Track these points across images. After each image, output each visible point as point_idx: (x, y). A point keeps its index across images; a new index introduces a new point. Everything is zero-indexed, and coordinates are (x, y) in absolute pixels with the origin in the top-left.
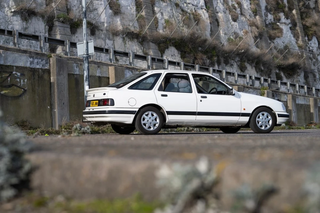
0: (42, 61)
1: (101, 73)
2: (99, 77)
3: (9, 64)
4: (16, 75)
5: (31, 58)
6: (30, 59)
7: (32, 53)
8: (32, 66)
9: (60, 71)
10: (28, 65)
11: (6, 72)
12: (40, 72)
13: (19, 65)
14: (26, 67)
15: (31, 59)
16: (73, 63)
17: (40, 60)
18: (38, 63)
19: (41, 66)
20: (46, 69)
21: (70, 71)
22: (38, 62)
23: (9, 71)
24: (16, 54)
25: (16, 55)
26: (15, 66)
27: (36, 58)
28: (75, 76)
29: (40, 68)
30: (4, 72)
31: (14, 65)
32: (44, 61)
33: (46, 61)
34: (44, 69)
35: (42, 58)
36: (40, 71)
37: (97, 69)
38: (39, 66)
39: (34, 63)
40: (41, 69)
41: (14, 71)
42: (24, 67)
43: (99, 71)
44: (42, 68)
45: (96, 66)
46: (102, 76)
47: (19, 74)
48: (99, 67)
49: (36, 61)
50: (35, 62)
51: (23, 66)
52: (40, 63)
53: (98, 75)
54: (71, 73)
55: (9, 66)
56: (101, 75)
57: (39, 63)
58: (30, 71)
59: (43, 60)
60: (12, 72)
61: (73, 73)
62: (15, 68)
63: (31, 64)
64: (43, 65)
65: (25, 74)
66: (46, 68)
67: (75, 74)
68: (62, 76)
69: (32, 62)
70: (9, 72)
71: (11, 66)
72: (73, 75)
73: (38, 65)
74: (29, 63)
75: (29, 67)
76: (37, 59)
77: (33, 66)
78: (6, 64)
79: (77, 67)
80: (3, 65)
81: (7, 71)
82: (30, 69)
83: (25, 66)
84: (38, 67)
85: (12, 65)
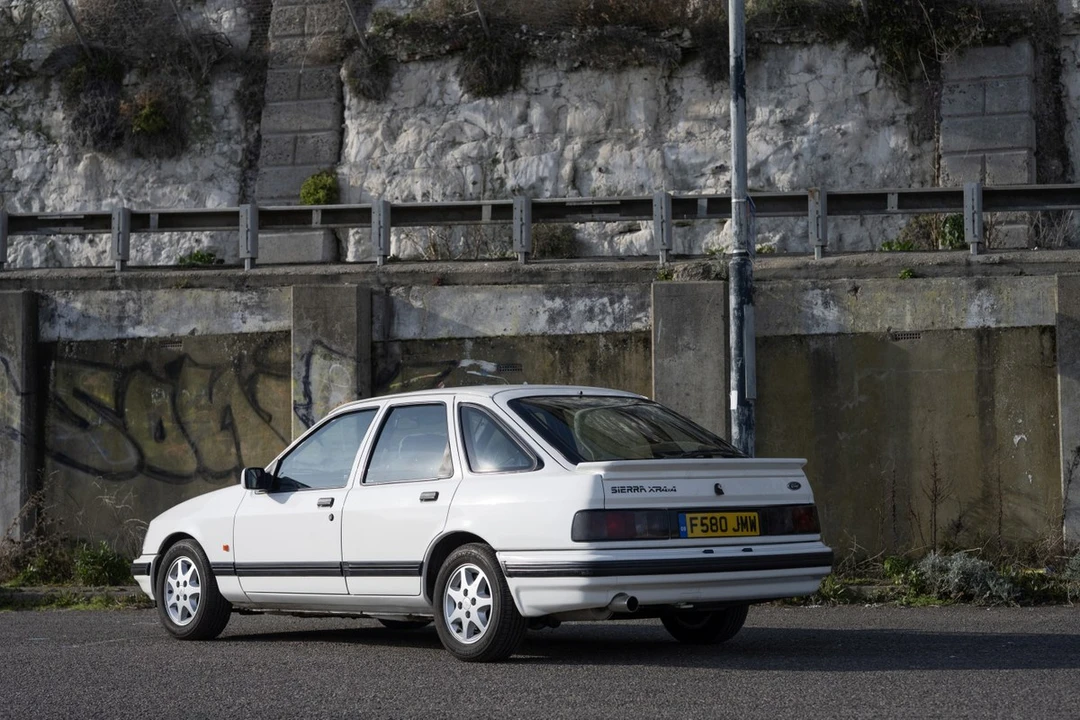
0: (612, 303)
1: (994, 311)
2: (983, 334)
3: (443, 333)
4: (475, 373)
5: (553, 299)
6: (549, 304)
7: (571, 278)
8: (559, 329)
9: (680, 332)
10: (540, 325)
11: (429, 364)
12: (598, 347)
13: (490, 333)
14: (528, 335)
15: (558, 303)
16: (805, 289)
17: (605, 300)
18: (590, 314)
19: (609, 322)
20: (638, 332)
21: (780, 324)
22: (591, 310)
23: (444, 358)
24: (477, 292)
25: (479, 296)
26: (469, 338)
27: (580, 296)
28: (813, 345)
29: (605, 330)
30: (419, 365)
31: (467, 334)
32: (626, 301)
33: (638, 302)
34: (626, 333)
35: (615, 291)
36: (602, 341)
37: (971, 298)
38: (596, 323)
39: (569, 317)
40: (605, 335)
41: (465, 358)
42: (514, 337)
43: (980, 306)
44: (615, 329)
45: (963, 282)
46: (1002, 325)
47: (490, 367)
48: (980, 286)
49: (581, 305)
50: (573, 313)
51: (511, 332)
52: (603, 311)
53: (973, 322)
54: (788, 333)
55: (441, 340)
56: (998, 322)
57: (597, 310)
58: (549, 347)
59: (621, 298)
60: (455, 363)
61: (804, 332)
62: (469, 345)
63: (553, 319)
64: (619, 319)
65: (518, 362)
66: (637, 325)
67: (812, 336)
68: (691, 353)
69: (560, 313)
70: (443, 363)
71: (450, 339)
72: (800, 338)
73: (591, 319)
74: (543, 318)
75: (543, 335)
76: (590, 296)
77: (565, 328)
78: (430, 336)
79: (826, 304)
80: (413, 341)
81: (434, 359)
82: (547, 342)
83: (523, 333)
84: (590, 327)
85: (459, 336)
